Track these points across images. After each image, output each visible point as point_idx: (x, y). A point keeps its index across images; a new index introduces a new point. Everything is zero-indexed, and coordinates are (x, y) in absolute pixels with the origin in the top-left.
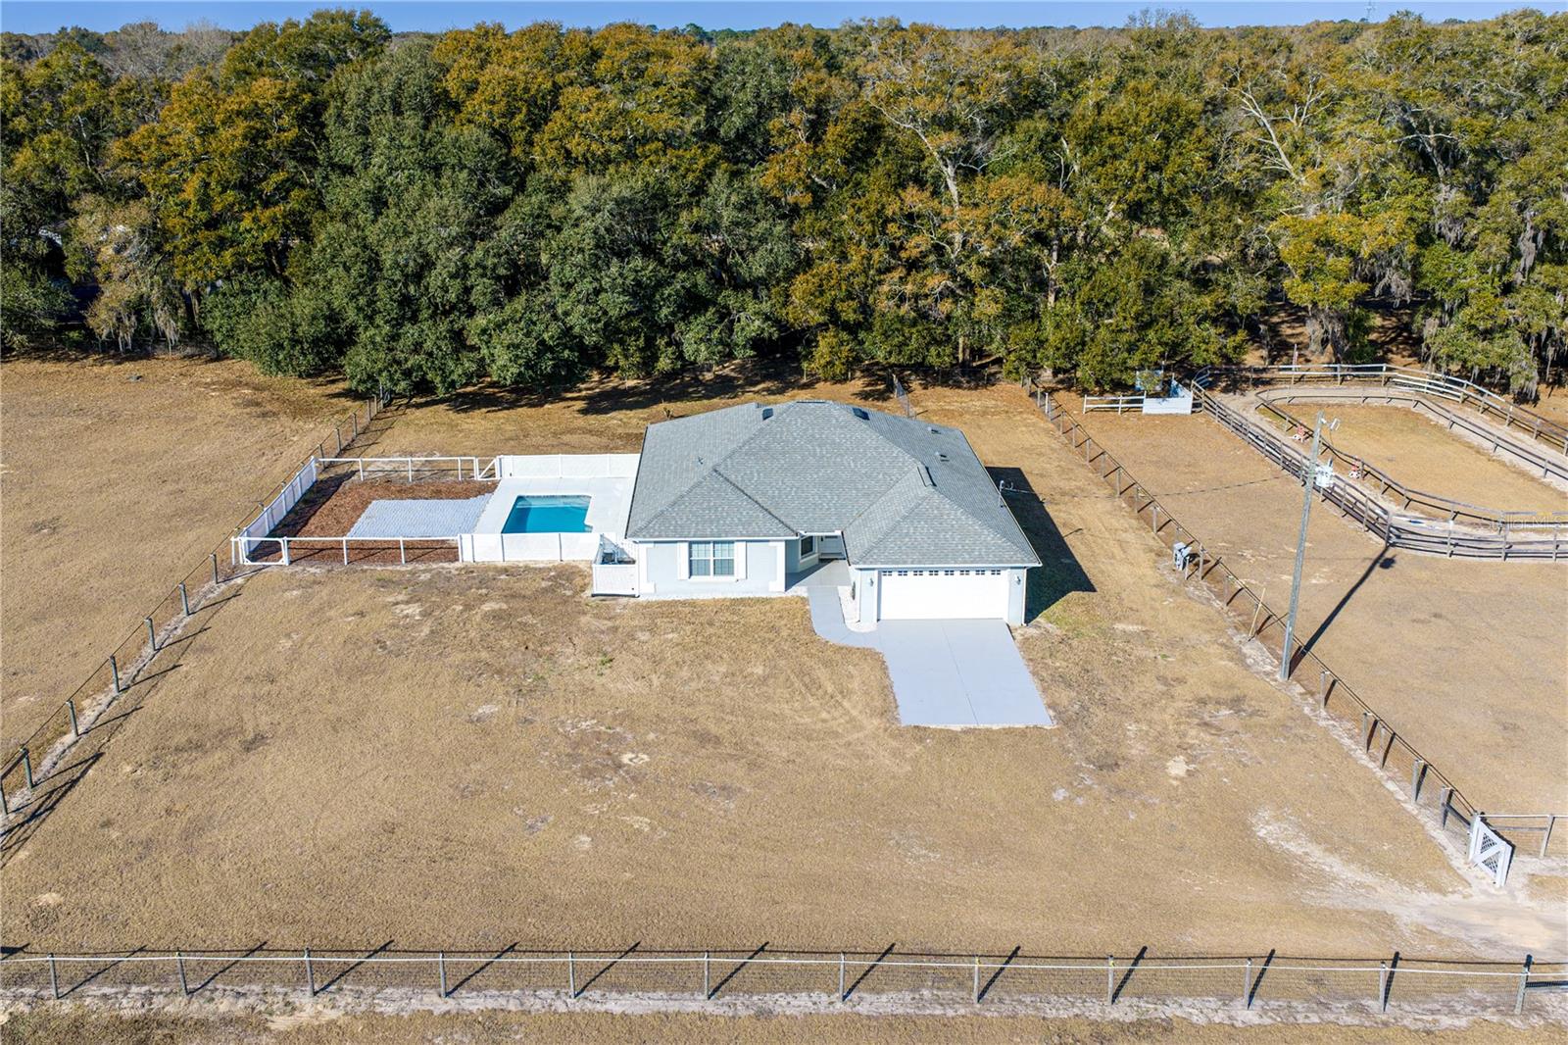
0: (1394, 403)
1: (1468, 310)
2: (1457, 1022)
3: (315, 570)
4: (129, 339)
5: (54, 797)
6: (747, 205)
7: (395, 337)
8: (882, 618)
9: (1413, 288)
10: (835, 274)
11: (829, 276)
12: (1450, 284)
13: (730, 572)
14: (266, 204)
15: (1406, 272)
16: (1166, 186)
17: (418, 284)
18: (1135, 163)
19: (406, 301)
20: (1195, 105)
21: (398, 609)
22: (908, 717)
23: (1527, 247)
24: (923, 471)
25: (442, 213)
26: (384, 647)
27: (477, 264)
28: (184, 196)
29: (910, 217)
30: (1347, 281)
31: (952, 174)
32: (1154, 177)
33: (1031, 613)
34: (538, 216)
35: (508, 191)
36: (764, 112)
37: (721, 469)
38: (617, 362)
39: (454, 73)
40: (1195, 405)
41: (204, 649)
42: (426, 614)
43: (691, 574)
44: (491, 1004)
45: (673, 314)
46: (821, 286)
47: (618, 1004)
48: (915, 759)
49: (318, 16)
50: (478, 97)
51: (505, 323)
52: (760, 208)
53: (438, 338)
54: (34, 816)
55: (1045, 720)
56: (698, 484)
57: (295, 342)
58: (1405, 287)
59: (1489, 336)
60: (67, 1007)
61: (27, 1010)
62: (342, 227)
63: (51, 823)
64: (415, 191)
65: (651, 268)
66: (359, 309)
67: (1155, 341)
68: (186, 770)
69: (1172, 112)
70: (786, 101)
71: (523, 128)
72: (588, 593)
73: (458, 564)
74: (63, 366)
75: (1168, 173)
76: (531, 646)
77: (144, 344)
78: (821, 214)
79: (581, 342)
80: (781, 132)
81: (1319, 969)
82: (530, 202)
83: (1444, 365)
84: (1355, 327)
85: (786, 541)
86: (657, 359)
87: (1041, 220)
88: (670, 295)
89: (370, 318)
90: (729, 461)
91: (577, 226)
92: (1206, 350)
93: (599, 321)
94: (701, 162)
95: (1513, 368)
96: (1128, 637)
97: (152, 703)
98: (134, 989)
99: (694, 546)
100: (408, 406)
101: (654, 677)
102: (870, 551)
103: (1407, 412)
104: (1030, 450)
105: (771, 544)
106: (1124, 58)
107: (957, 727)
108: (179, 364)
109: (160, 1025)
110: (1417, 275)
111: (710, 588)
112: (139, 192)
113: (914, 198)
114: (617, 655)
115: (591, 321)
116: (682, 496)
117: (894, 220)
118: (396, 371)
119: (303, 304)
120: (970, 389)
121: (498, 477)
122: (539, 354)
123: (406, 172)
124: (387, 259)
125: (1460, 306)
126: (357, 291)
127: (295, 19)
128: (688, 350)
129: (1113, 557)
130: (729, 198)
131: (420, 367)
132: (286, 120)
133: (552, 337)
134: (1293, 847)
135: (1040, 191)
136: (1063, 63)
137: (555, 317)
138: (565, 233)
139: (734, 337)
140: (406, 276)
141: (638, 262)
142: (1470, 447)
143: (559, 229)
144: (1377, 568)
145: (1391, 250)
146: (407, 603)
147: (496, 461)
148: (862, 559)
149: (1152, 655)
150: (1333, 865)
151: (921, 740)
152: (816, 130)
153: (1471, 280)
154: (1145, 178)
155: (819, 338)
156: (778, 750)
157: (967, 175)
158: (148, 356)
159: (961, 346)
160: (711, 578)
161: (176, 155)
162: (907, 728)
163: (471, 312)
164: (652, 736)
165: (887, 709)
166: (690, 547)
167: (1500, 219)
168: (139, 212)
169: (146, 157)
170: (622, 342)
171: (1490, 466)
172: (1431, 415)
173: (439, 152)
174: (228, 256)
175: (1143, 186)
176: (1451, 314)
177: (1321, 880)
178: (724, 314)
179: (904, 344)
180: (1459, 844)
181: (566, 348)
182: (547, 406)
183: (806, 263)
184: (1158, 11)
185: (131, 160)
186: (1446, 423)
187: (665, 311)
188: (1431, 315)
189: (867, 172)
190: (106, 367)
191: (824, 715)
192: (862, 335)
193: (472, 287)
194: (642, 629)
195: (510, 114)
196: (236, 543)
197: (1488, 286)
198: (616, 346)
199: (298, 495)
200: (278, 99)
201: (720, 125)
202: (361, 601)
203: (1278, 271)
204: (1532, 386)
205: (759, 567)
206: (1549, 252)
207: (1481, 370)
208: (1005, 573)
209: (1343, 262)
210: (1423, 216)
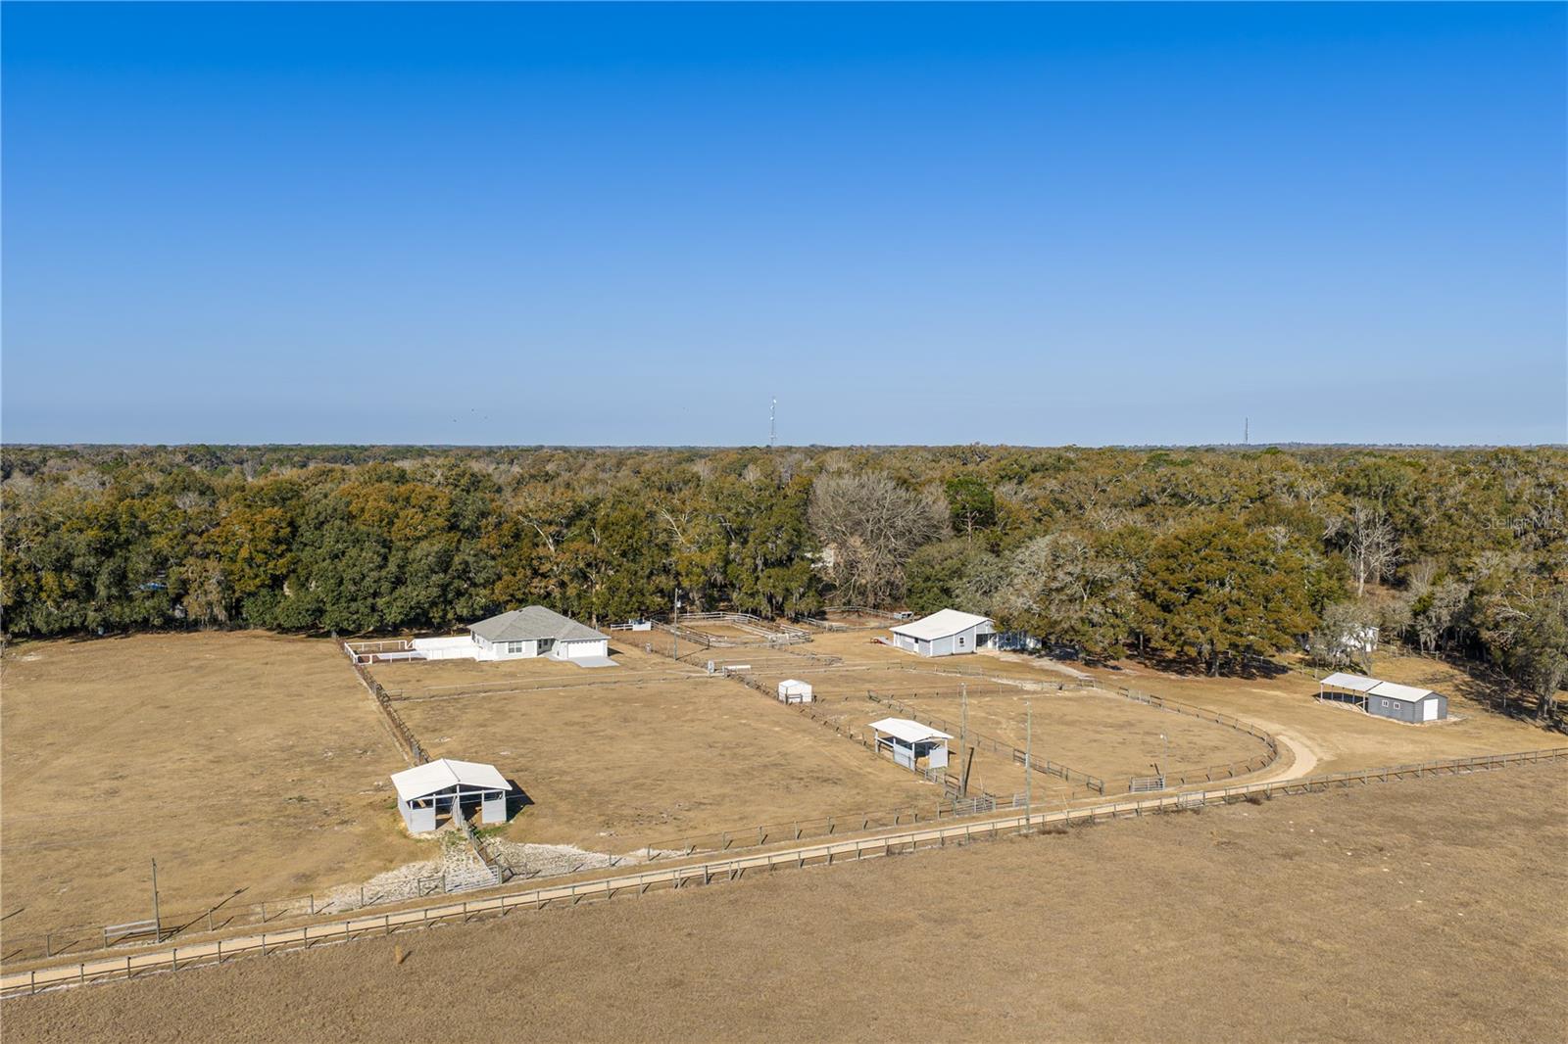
1: (745, 587)
6: (476, 554)
8: (569, 656)
9: (725, 579)
12: (737, 577)
13: (521, 651)
15: (722, 573)
16: (635, 544)
18: (623, 536)
20: (642, 514)
23: (759, 562)
27: (383, 577)
28: (242, 556)
30: (701, 576)
31: (551, 542)
32: (630, 541)
33: (610, 655)
40: (652, 626)
43: (511, 652)
45: (453, 597)
52: (481, 556)
56: (508, 628)
58: (722, 578)
59: (753, 596)
65: (446, 578)
67: (635, 601)
69: (635, 517)
72: (477, 661)
73: (428, 660)
75: (635, 539)
79: (422, 606)
83: (740, 609)
84: (709, 598)
85: (537, 640)
87: (591, 557)
88: (452, 588)
91: (419, 562)
92: (653, 605)
93: (429, 598)
95: (762, 608)
96: (635, 658)
102: (565, 637)
103: (729, 627)
105: (534, 641)
106: (614, 496)
110: (725, 572)
111: (516, 656)
115: (426, 598)
116: (504, 631)
118: (351, 620)
125: (742, 586)
128: (458, 611)
129: (629, 651)
130: (469, 551)
131: (359, 619)
133: (413, 604)
135: (588, 547)
136: (590, 498)
137: (413, 596)
138: (415, 565)
141: (442, 575)
142: (745, 632)
143: (413, 564)
144: (704, 650)
145: (715, 564)
147: (413, 641)
148: (562, 639)
152: (499, 525)
153: (744, 576)
154: (627, 541)
157: (557, 543)
160: (515, 653)
163: (380, 596)
166: (509, 644)
167: (750, 552)
168: (212, 564)
170: (436, 608)
172: (737, 627)
175: (626, 544)
176: (740, 589)
178: (471, 597)
181: (418, 608)
183: (500, 576)
186: (740, 628)
187: (450, 596)
193: (381, 586)
197: (750, 578)
198: (434, 609)
203: (678, 574)
204: (769, 614)
205: (529, 650)
206: (766, 564)
207: (752, 609)
208: (602, 642)
209: (699, 570)
210: (724, 553)
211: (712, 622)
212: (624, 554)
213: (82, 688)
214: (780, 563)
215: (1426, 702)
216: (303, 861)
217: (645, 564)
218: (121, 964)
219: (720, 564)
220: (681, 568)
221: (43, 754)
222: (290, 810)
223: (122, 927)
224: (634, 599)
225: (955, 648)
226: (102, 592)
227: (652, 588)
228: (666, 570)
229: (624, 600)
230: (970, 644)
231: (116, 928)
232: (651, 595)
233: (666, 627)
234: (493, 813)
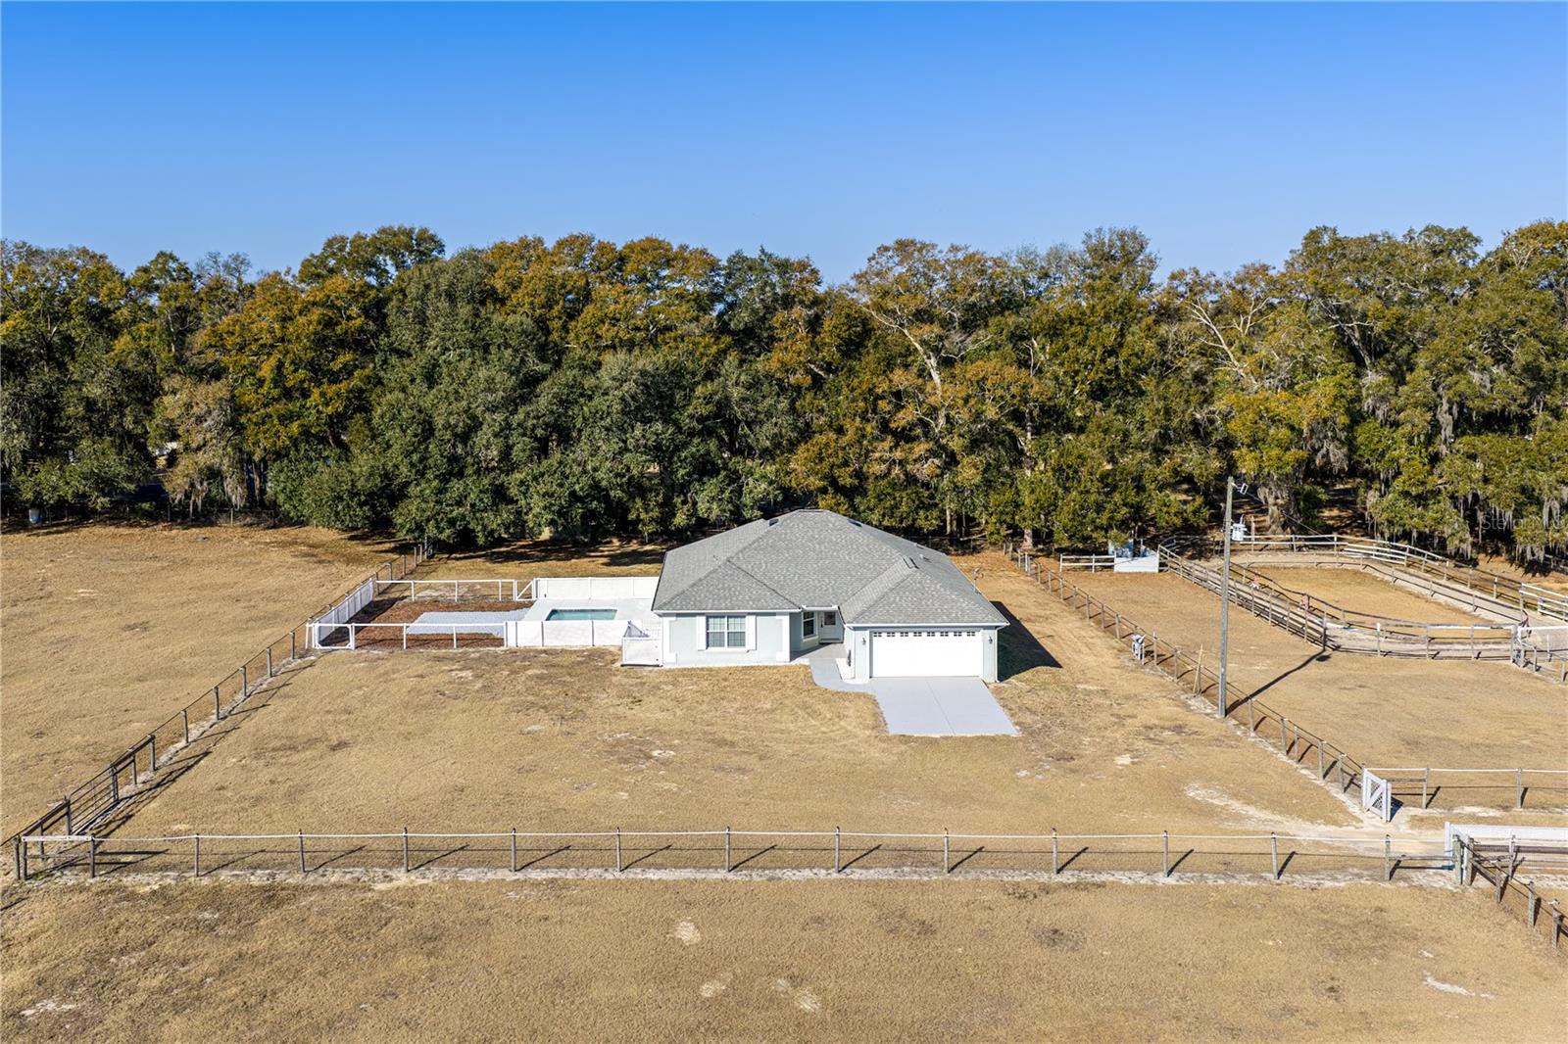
0: (1344, 566)
1: (1401, 479)
2: (1337, 884)
3: (376, 652)
4: (199, 502)
5: (174, 775)
6: (754, 384)
7: (441, 491)
8: (874, 675)
9: (1349, 457)
10: (833, 444)
11: (827, 445)
12: (1382, 455)
13: (742, 644)
14: (332, 382)
15: (1342, 443)
16: (1121, 366)
17: (465, 444)
18: (1093, 348)
19: (453, 459)
21: (454, 673)
22: (894, 729)
23: (1446, 419)
24: (909, 562)
25: (491, 380)
26: (443, 694)
27: (519, 425)
28: (260, 374)
29: (898, 395)
30: (1288, 449)
31: (935, 365)
32: (1111, 360)
33: (1003, 675)
34: (572, 387)
35: (545, 368)
36: (770, 310)
37: (734, 560)
38: (638, 515)
39: (501, 272)
40: (1162, 565)
41: (286, 696)
42: (477, 676)
43: (708, 646)
44: (551, 875)
45: (689, 474)
46: (820, 454)
47: (653, 875)
48: (901, 754)
49: (383, 231)
50: (520, 292)
51: (542, 475)
52: (766, 388)
53: (481, 491)
54: (159, 785)
55: (1013, 732)
56: (715, 571)
57: (353, 494)
58: (1341, 455)
59: (1422, 502)
60: (206, 881)
61: (173, 883)
62: (401, 396)
63: (173, 789)
64: (466, 364)
65: (670, 432)
66: (412, 465)
67: (1120, 502)
68: (284, 760)
70: (787, 302)
71: (560, 318)
72: (618, 664)
73: (502, 648)
74: (136, 531)
75: (1124, 353)
76: (570, 693)
77: (207, 513)
78: (820, 395)
79: (608, 495)
80: (783, 325)
81: (1229, 858)
82: (568, 375)
83: (1386, 530)
84: (1304, 501)
85: (791, 614)
86: (674, 515)
87: (1013, 396)
88: (686, 457)
89: (422, 474)
90: (740, 555)
91: (607, 394)
92: (1167, 512)
93: (624, 476)
94: (714, 350)
95: (1448, 531)
96: (1089, 693)
97: (245, 725)
98: (259, 872)
99: (711, 620)
100: (448, 558)
101: (677, 710)
102: (863, 612)
103: (1356, 573)
104: (1010, 593)
105: (777, 617)
107: (938, 736)
108: (239, 530)
109: (283, 889)
110: (1351, 444)
111: (725, 657)
112: (218, 374)
113: (901, 378)
114: (645, 698)
115: (617, 475)
116: (701, 580)
117: (882, 398)
118: (442, 519)
119: (363, 463)
120: (958, 555)
121: (534, 598)
122: (571, 504)
123: (458, 351)
124: (439, 422)
125: (1394, 477)
126: (411, 448)
127: (363, 232)
128: (702, 508)
129: (1080, 651)
130: (738, 377)
131: (464, 517)
132: (354, 310)
133: (582, 489)
134: (1216, 802)
135: (1011, 372)
137: (585, 472)
138: (596, 401)
139: (743, 499)
140: (455, 435)
141: (659, 426)
142: (1410, 593)
143: (590, 398)
144: (1314, 661)
145: (1325, 421)
146: (460, 670)
147: (533, 583)
148: (855, 620)
149: (1108, 702)
150: (1251, 810)
151: (906, 743)
152: (814, 324)
153: (1401, 451)
154: (1103, 361)
155: (819, 499)
156: (784, 750)
157: (946, 363)
158: (212, 524)
159: (948, 518)
160: (725, 649)
161: (256, 340)
162: (895, 736)
163: (513, 468)
164: (677, 742)
165: (878, 723)
166: (707, 621)
167: (1417, 394)
168: (219, 389)
169: (230, 341)
170: (644, 498)
171: (1426, 606)
172: (1377, 574)
173: (487, 334)
174: (295, 428)
175: (1102, 367)
176: (1387, 483)
177: (1238, 817)
178: (734, 478)
179: (895, 507)
180: (1356, 801)
181: (594, 499)
182: (573, 561)
183: (806, 433)
184: (1110, 229)
185: (215, 346)
186: (1390, 579)
187: (682, 472)
188: (1371, 488)
189: (860, 360)
190: (174, 532)
191: (824, 729)
192: (857, 500)
193: (514, 445)
194: (665, 683)
195: (549, 305)
196: (310, 629)
197: (1417, 456)
198: (638, 500)
199: (359, 608)
200: (349, 292)
201: (730, 320)
202: (421, 669)
203: (1228, 444)
204: (1467, 547)
206: (1464, 423)
207: (1421, 534)
208: (979, 635)
209: (1284, 433)
210: (1351, 392)
211: (1311, 558)
212: (1099, 393)
214: (1496, 422)
217: (1148, 415)
219: (1343, 420)
220: (1238, 428)
224: (1117, 497)
227: (1163, 472)
228: (1199, 432)
229: (1093, 498)
232: (1161, 489)
233: (1199, 567)
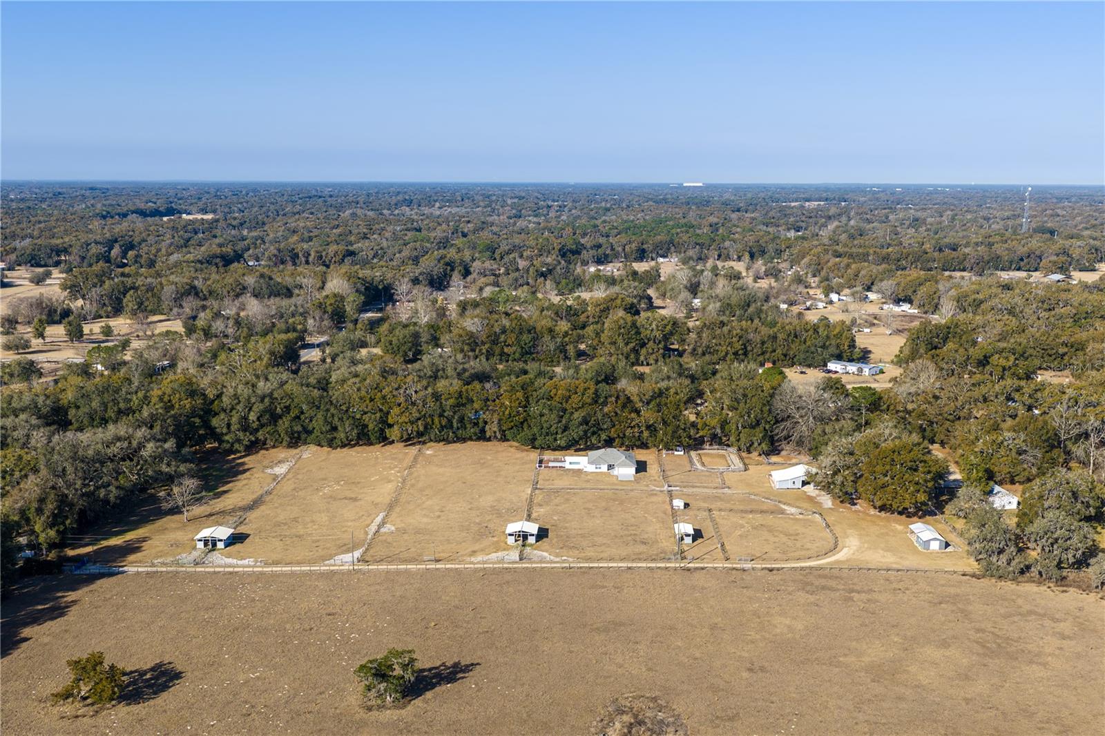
11: (618, 428)
13: (601, 468)
14: (520, 415)
17: (549, 430)
19: (547, 433)
23: (740, 426)
24: (625, 457)
25: (553, 418)
27: (559, 426)
33: (636, 473)
34: (569, 418)
35: (563, 414)
37: (600, 456)
38: (581, 443)
46: (616, 430)
51: (563, 436)
53: (552, 439)
56: (597, 458)
57: (526, 440)
66: (539, 434)
71: (565, 403)
78: (617, 417)
82: (567, 416)
85: (608, 464)
104: (650, 459)
114: (588, 477)
115: (577, 436)
118: (544, 444)
121: (566, 460)
122: (568, 442)
124: (544, 426)
126: (539, 431)
129: (652, 470)
131: (549, 444)
133: (570, 439)
137: (571, 435)
138: (573, 421)
140: (547, 428)
141: (585, 426)
156: (606, 482)
160: (598, 469)
163: (558, 434)
166: (595, 466)
169: (498, 406)
174: (512, 424)
178: (599, 435)
181: (573, 440)
183: (614, 426)
187: (589, 434)
191: (611, 480)
193: (558, 430)
194: (590, 474)
198: (581, 440)
203: (698, 429)
205: (604, 468)
208: (633, 468)
209: (708, 428)
213: (441, 470)
215: (932, 542)
216: (477, 547)
218: (424, 566)
221: (424, 498)
222: (482, 530)
223: (429, 558)
225: (790, 485)
226: (455, 425)
230: (799, 485)
231: (426, 558)
234: (532, 540)
